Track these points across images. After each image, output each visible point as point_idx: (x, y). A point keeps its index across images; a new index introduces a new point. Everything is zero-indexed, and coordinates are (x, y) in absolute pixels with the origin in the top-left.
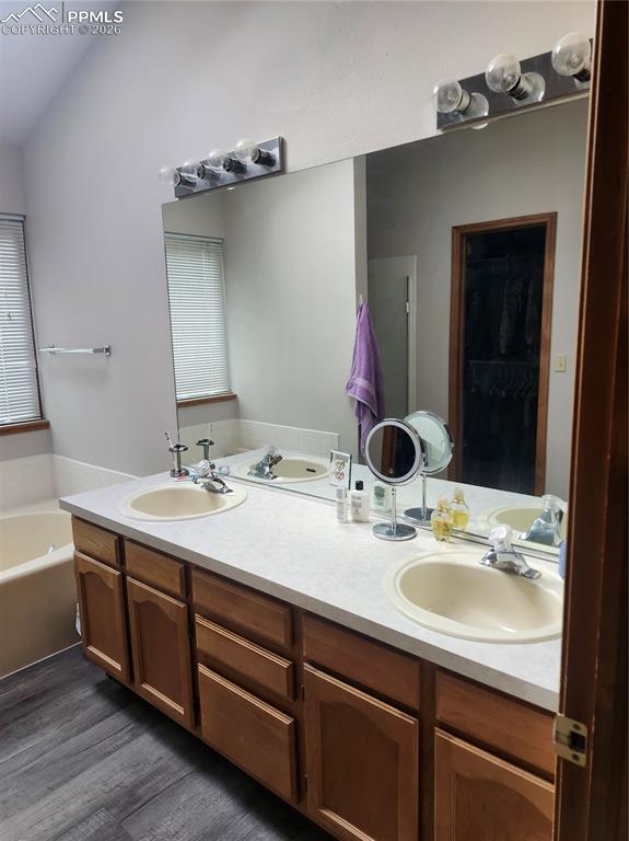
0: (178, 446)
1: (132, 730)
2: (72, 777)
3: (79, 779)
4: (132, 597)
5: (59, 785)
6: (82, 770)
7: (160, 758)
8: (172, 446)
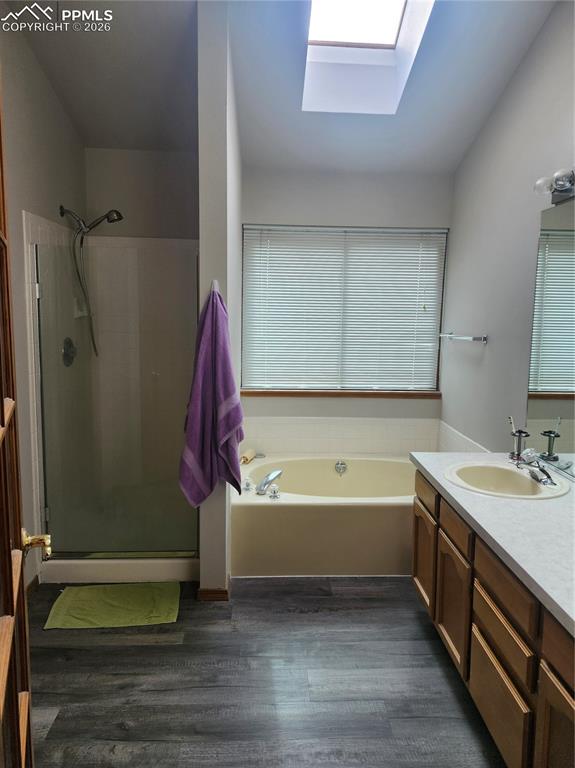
0: (520, 432)
1: (429, 659)
2: (373, 667)
3: (377, 671)
4: (441, 548)
5: (363, 667)
6: (380, 667)
7: (440, 693)
8: (514, 431)
